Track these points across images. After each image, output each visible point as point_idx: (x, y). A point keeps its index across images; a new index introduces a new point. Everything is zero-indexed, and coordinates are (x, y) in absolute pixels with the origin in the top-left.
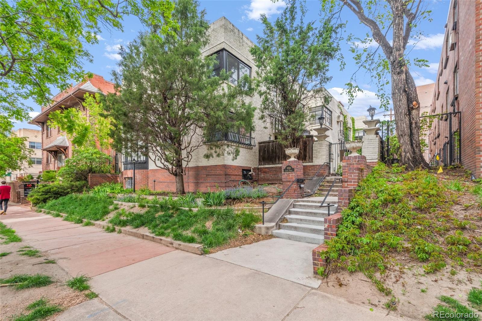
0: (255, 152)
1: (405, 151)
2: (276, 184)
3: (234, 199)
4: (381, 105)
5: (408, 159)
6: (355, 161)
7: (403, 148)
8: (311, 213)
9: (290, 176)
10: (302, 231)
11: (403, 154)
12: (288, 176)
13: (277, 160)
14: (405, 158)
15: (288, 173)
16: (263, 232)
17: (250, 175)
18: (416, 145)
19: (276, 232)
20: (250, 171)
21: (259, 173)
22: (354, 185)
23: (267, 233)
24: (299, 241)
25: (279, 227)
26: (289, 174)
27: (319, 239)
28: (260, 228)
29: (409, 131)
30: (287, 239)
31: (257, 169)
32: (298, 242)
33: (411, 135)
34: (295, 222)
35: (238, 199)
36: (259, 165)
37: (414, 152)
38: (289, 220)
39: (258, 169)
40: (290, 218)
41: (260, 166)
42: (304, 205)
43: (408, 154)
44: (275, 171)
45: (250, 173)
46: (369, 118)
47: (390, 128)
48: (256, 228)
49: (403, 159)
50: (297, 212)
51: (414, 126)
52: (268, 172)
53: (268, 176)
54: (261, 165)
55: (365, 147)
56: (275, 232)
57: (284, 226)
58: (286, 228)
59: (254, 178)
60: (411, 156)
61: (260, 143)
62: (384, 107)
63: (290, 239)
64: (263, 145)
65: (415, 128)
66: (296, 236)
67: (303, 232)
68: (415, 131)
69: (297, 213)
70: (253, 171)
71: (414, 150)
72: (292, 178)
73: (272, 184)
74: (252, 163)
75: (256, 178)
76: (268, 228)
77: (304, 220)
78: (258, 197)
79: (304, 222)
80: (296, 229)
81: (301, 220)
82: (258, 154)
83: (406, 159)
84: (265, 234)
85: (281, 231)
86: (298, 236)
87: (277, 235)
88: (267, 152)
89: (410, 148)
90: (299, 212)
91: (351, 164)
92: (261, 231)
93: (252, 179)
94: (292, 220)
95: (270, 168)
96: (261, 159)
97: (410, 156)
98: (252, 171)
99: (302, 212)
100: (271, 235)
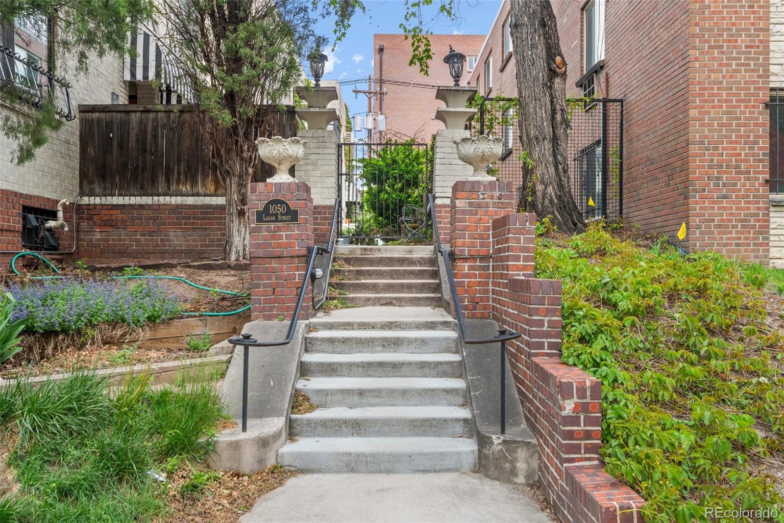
0: (67, 142)
1: (542, 182)
2: (172, 266)
3: (49, 333)
4: (414, 57)
5: (551, 201)
6: (492, 198)
7: (538, 173)
8: (381, 364)
9: (280, 237)
10: (379, 434)
11: (540, 187)
12: (274, 237)
13: (161, 180)
14: (544, 199)
15: (272, 226)
16: (248, 460)
17: (50, 230)
18: (564, 167)
19: (289, 449)
20: (53, 215)
21: (84, 225)
22: (524, 268)
23: (261, 461)
24: (389, 472)
25: (292, 431)
26: (279, 229)
27: (459, 454)
28: (236, 446)
29: (551, 129)
30: (340, 472)
31: (76, 211)
32: (384, 476)
33: (553, 139)
34: (340, 404)
35: (65, 331)
36: (82, 194)
37: (561, 186)
38: (314, 400)
39: (80, 208)
40: (319, 392)
41: (86, 200)
42: (345, 341)
43: (550, 190)
44: (155, 219)
45: (51, 224)
46: (451, 83)
47: (487, 116)
48: (220, 448)
49: (540, 200)
50: (330, 365)
51: (558, 117)
52: (124, 221)
53: (123, 237)
54: (92, 194)
55: (444, 161)
56: (292, 454)
57: (309, 422)
58: (319, 429)
59: (64, 243)
60: (556, 194)
61: (85, 110)
62: (418, 63)
63: (353, 471)
64: (99, 120)
65: (562, 124)
66: (374, 456)
67: (387, 435)
68: (560, 131)
69: (330, 370)
70: (65, 219)
71: (560, 179)
72: (290, 245)
73: (156, 267)
74: (55, 182)
75: (71, 246)
76: (264, 443)
77: (370, 391)
78: (152, 319)
79: (373, 401)
80: (357, 427)
81: (361, 393)
82: (76, 149)
83: (547, 202)
84: (256, 467)
85: (305, 445)
86: (383, 454)
87: (298, 464)
88: (121, 146)
89: (554, 172)
90: (341, 364)
91: (479, 206)
92: (239, 460)
93: (55, 248)
94: (327, 398)
95: (132, 206)
96: (91, 171)
97: (553, 194)
98: (60, 214)
99: (350, 365)
100: (275, 467)
